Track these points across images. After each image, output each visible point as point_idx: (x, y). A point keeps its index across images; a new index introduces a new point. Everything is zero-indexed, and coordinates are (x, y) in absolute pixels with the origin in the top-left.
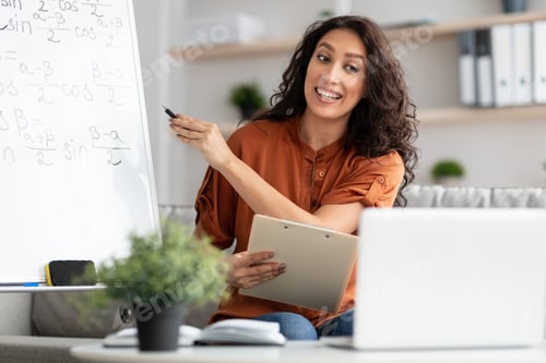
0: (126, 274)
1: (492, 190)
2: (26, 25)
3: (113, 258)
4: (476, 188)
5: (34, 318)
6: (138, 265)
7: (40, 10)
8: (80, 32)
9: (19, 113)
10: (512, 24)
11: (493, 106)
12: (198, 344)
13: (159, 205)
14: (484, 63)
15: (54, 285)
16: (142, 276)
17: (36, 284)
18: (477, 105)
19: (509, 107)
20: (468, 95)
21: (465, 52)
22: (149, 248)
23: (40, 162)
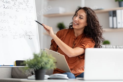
0: (33, 62)
1: (116, 46)
2: (11, 7)
3: (30, 59)
4: (112, 46)
5: (12, 74)
6: (35, 60)
7: (14, 4)
8: (23, 9)
9: (9, 27)
10: (121, 9)
11: (117, 28)
12: (49, 79)
13: (41, 49)
14: (115, 18)
15: (17, 66)
16: (36, 63)
17: (13, 66)
18: (113, 28)
19: (120, 28)
20: (111, 26)
21: (110, 16)
22: (38, 57)
23: (14, 38)
